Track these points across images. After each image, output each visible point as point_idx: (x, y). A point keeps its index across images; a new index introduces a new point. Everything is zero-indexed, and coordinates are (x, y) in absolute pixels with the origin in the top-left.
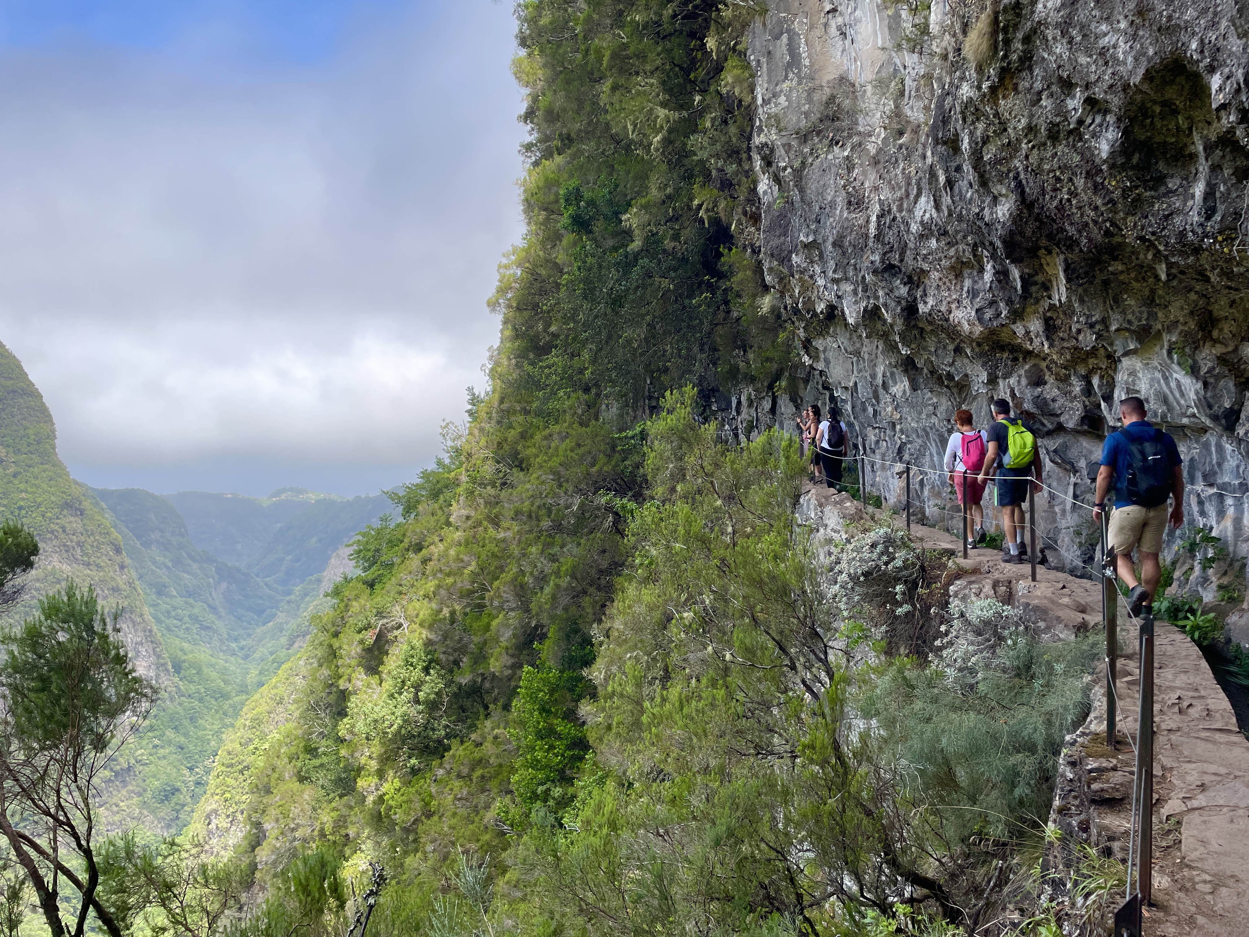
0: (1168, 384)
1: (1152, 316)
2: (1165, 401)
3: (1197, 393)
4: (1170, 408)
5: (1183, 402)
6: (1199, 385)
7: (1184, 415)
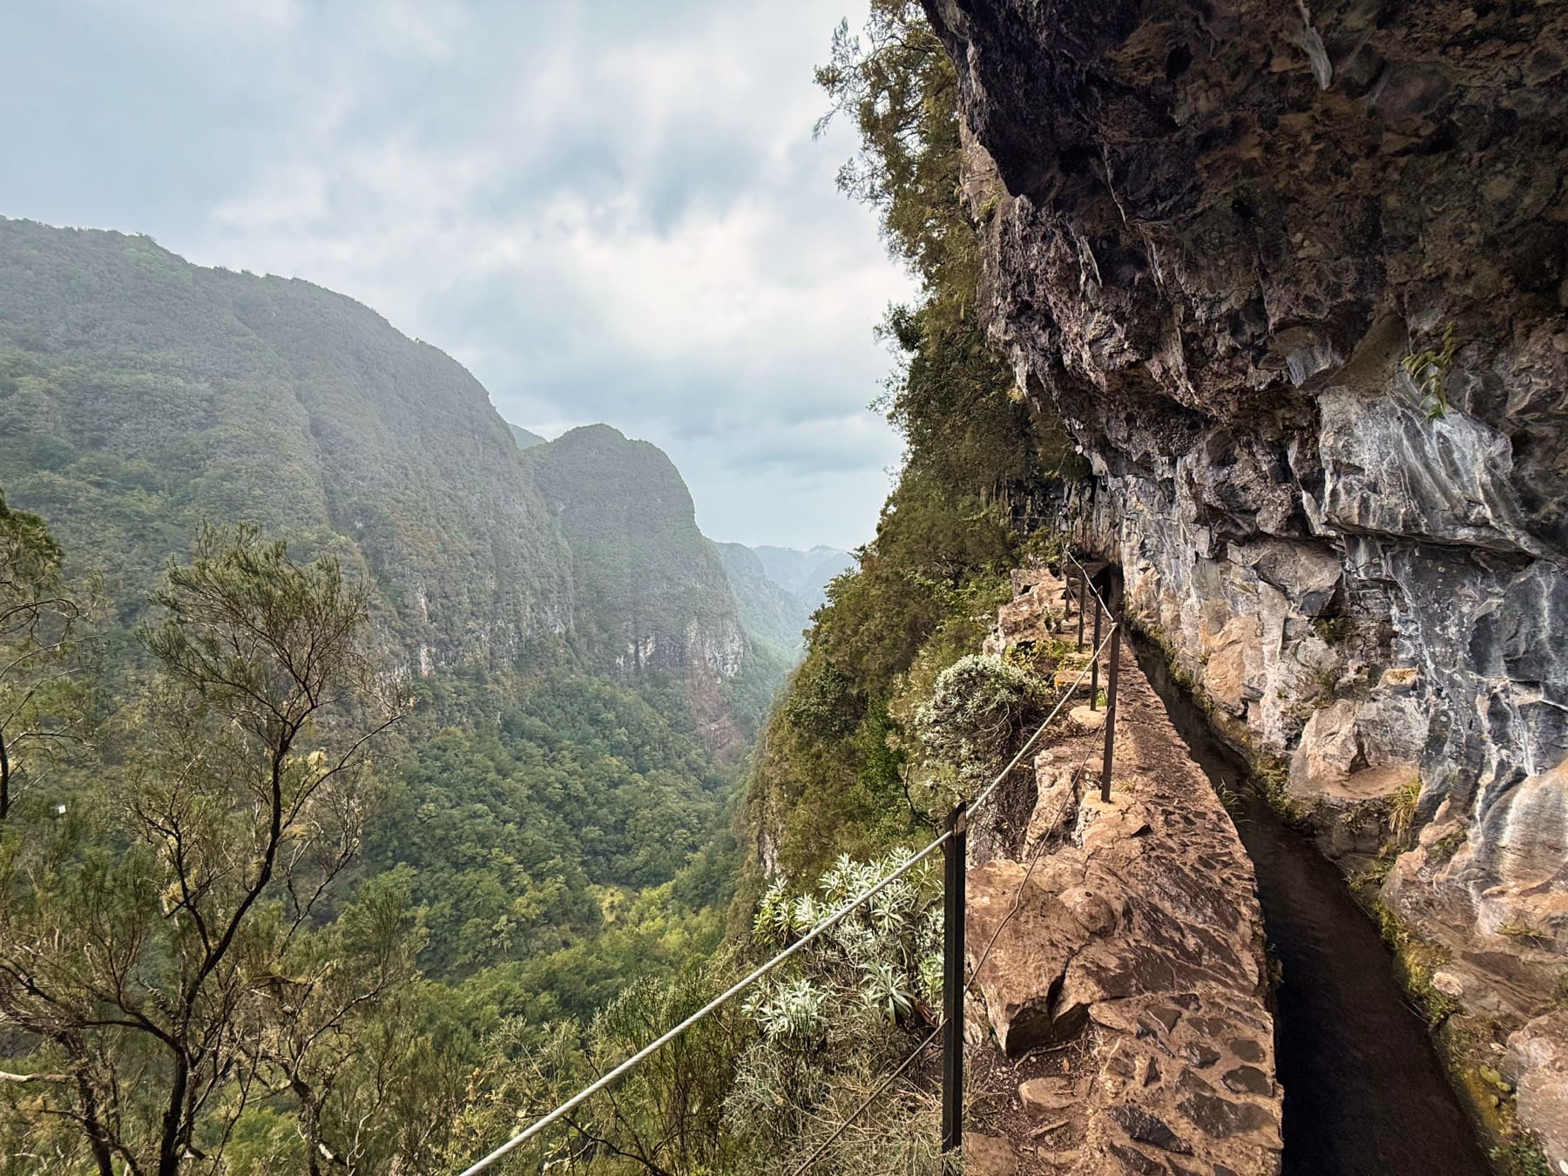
0: (1418, 448)
1: (1374, 276)
2: (1414, 488)
3: (1492, 466)
4: (1426, 505)
5: (1456, 491)
6: (1501, 445)
7: (1463, 521)
